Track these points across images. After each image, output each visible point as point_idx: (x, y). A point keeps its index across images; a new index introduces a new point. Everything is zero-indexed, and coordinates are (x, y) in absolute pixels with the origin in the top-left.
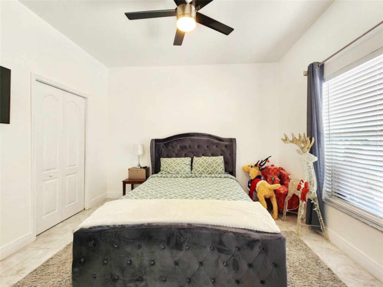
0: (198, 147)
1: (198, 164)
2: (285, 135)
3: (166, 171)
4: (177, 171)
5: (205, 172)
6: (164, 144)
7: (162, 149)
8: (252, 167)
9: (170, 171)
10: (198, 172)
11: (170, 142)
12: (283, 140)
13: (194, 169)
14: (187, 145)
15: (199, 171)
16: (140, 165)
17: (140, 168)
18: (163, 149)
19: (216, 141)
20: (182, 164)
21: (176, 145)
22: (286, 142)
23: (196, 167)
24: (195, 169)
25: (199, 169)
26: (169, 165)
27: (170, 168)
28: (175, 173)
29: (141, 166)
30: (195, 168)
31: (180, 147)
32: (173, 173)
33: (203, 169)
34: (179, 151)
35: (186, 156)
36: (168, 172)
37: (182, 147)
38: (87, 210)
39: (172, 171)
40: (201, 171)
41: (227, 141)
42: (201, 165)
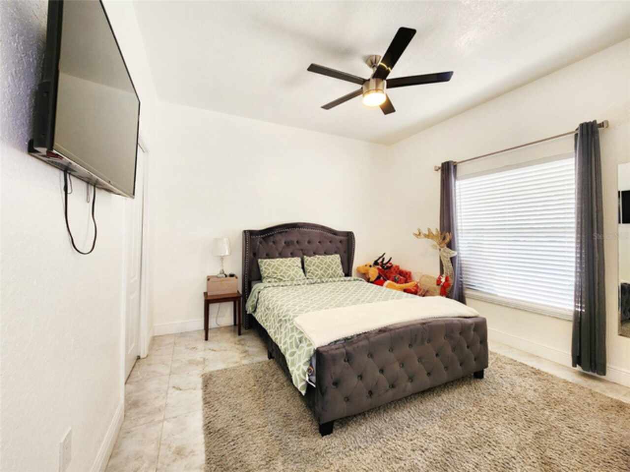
0: (309, 242)
1: (314, 265)
2: (419, 230)
3: (275, 278)
4: (291, 277)
5: (326, 276)
6: (263, 238)
7: (259, 246)
8: (370, 266)
9: (281, 278)
10: (316, 276)
11: (271, 235)
12: (416, 235)
13: (309, 272)
14: (295, 240)
15: (318, 274)
16: (223, 273)
17: (224, 276)
18: (261, 246)
19: (330, 235)
20: (294, 266)
21: (280, 240)
22: (419, 237)
23: (313, 269)
24: (312, 273)
25: (317, 273)
26: (277, 269)
27: (280, 273)
28: (289, 279)
29: (225, 273)
30: (311, 271)
31: (285, 243)
32: (286, 279)
33: (322, 272)
34: (284, 248)
35: (293, 255)
36: (279, 279)
37: (289, 243)
38: (144, 358)
39: (284, 277)
40: (320, 274)
41: (342, 236)
42: (318, 267)
